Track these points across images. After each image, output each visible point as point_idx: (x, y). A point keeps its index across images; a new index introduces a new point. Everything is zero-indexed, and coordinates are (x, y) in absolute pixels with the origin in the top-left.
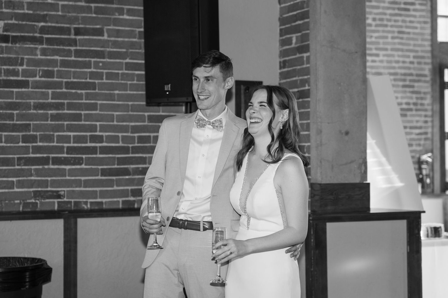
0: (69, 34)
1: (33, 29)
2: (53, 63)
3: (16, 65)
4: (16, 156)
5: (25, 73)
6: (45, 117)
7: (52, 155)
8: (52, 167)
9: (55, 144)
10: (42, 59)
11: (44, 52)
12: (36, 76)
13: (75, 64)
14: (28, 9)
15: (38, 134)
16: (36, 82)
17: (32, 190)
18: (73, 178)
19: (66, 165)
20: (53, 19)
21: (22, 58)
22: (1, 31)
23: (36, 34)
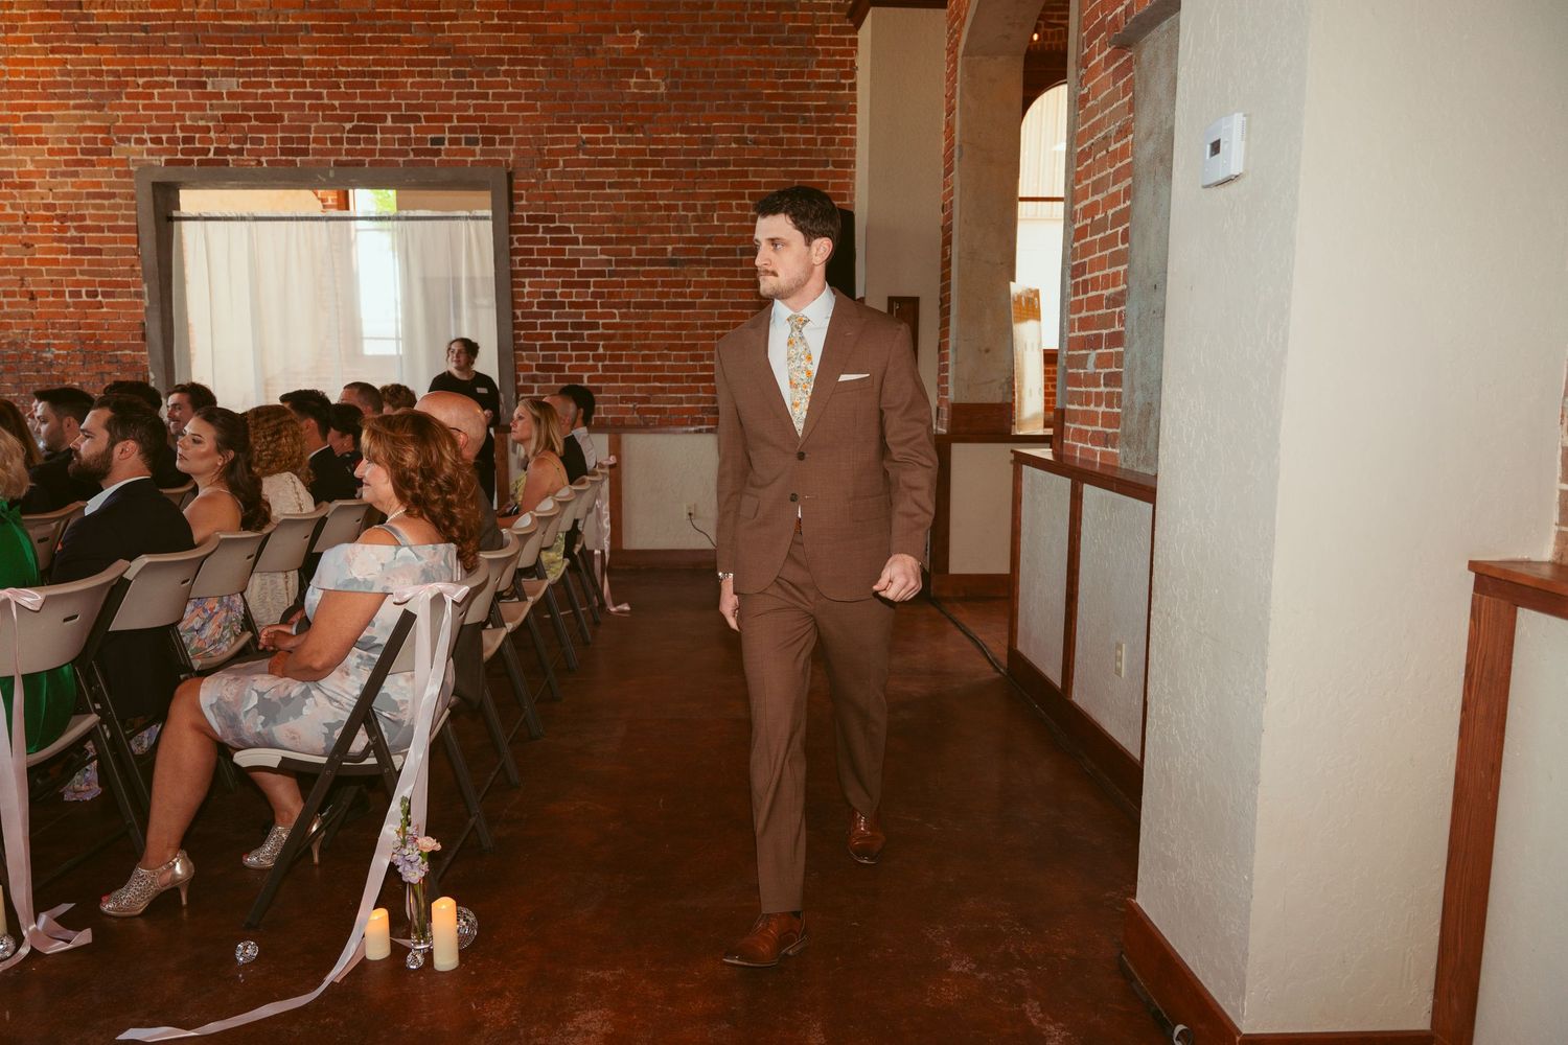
1: (699, 251)
2: (717, 284)
3: (684, 287)
4: (685, 374)
5: (692, 295)
6: (710, 337)
10: (708, 281)
11: (710, 274)
12: (702, 298)
14: (695, 232)
15: (705, 353)
16: (702, 303)
17: (700, 406)
20: (719, 240)
21: (690, 281)
22: (669, 256)
23: (702, 257)
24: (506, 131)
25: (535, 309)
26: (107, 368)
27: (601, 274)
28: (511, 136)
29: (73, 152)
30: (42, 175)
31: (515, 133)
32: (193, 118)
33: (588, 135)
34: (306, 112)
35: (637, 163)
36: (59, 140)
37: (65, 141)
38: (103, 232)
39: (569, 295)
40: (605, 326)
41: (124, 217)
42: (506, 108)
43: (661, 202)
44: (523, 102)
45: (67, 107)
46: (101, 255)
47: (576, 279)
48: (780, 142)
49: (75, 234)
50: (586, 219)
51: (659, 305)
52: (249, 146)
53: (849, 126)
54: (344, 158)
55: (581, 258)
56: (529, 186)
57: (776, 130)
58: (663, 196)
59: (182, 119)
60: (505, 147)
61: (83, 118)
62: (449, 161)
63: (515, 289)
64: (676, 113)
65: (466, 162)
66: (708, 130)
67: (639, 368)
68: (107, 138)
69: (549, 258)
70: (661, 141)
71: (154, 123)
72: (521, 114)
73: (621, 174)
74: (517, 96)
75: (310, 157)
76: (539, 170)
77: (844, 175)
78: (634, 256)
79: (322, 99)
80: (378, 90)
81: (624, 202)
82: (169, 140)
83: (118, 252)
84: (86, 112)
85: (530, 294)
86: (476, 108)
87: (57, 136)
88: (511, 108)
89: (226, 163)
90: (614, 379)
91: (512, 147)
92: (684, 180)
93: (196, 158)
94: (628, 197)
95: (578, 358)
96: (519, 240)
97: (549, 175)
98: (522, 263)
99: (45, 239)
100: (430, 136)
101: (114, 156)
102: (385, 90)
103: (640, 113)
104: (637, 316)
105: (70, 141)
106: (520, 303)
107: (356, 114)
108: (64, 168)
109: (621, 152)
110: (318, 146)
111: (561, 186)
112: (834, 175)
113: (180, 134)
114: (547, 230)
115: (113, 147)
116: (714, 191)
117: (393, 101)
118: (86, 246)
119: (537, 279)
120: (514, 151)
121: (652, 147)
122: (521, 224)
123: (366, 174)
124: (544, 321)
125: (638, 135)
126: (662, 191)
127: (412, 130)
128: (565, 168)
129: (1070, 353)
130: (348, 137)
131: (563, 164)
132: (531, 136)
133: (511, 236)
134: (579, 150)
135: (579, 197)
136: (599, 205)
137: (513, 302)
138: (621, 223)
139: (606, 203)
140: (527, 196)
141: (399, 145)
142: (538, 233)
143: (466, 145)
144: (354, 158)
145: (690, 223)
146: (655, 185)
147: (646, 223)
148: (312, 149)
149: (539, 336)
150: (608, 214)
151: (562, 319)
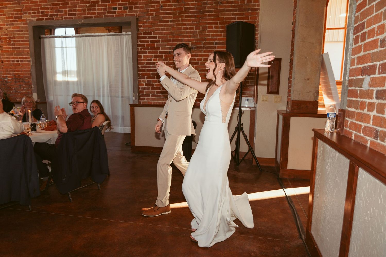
0: (214, 45)
1: (200, 44)
3: (195, 57)
5: (198, 59)
10: (204, 54)
11: (205, 52)
12: (202, 60)
14: (199, 37)
16: (202, 62)
20: (208, 40)
21: (197, 54)
23: (202, 46)
25: (145, 65)
26: (22, 84)
27: (167, 52)
28: (138, 5)
29: (12, 18)
30: (4, 25)
31: (139, 5)
32: (44, 5)
33: (163, 4)
34: (76, 1)
35: (180, 13)
36: (9, 14)
37: (10, 14)
38: (20, 42)
39: (157, 60)
41: (26, 37)
43: (188, 27)
45: (10, 4)
46: (19, 49)
47: (158, 54)
48: (231, 3)
49: (13, 43)
50: (162, 33)
52: (59, 13)
54: (87, 16)
55: (160, 47)
56: (143, 23)
58: (188, 24)
59: (41, 5)
60: (136, 9)
61: (15, 7)
62: (118, 15)
63: (138, 58)
65: (124, 15)
68: (21, 13)
69: (150, 47)
70: (188, 5)
71: (33, 8)
73: (174, 17)
75: (77, 16)
76: (147, 17)
77: (255, 14)
81: (175, 27)
82: (38, 13)
83: (24, 48)
84: (16, 5)
85: (143, 60)
87: (8, 13)
89: (53, 19)
91: (138, 9)
92: (196, 18)
93: (44, 18)
94: (177, 25)
96: (140, 41)
97: (150, 18)
98: (141, 49)
99: (5, 45)
100: (112, 7)
101: (23, 19)
105: (12, 14)
106: (140, 63)
107: (90, 1)
108: (10, 23)
109: (174, 9)
110: (79, 12)
111: (154, 22)
112: (251, 14)
113: (40, 11)
114: (149, 38)
115: (22, 16)
116: (206, 22)
118: (16, 46)
119: (146, 55)
120: (139, 11)
121: (185, 7)
122: (141, 36)
123: (93, 21)
124: (148, 69)
125: (180, 3)
126: (188, 22)
127: (107, 5)
128: (155, 16)
129: (350, 78)
130: (88, 9)
131: (155, 14)
132: (144, 5)
133: (138, 40)
134: (160, 9)
135: (160, 26)
136: (167, 28)
137: (138, 62)
138: (174, 34)
139: (169, 27)
140: (143, 26)
141: (103, 11)
142: (146, 39)
143: (124, 9)
144: (89, 16)
145: (198, 34)
146: (186, 21)
147: (182, 34)
148: (77, 13)
149: (146, 74)
150: (169, 31)
151: (154, 68)
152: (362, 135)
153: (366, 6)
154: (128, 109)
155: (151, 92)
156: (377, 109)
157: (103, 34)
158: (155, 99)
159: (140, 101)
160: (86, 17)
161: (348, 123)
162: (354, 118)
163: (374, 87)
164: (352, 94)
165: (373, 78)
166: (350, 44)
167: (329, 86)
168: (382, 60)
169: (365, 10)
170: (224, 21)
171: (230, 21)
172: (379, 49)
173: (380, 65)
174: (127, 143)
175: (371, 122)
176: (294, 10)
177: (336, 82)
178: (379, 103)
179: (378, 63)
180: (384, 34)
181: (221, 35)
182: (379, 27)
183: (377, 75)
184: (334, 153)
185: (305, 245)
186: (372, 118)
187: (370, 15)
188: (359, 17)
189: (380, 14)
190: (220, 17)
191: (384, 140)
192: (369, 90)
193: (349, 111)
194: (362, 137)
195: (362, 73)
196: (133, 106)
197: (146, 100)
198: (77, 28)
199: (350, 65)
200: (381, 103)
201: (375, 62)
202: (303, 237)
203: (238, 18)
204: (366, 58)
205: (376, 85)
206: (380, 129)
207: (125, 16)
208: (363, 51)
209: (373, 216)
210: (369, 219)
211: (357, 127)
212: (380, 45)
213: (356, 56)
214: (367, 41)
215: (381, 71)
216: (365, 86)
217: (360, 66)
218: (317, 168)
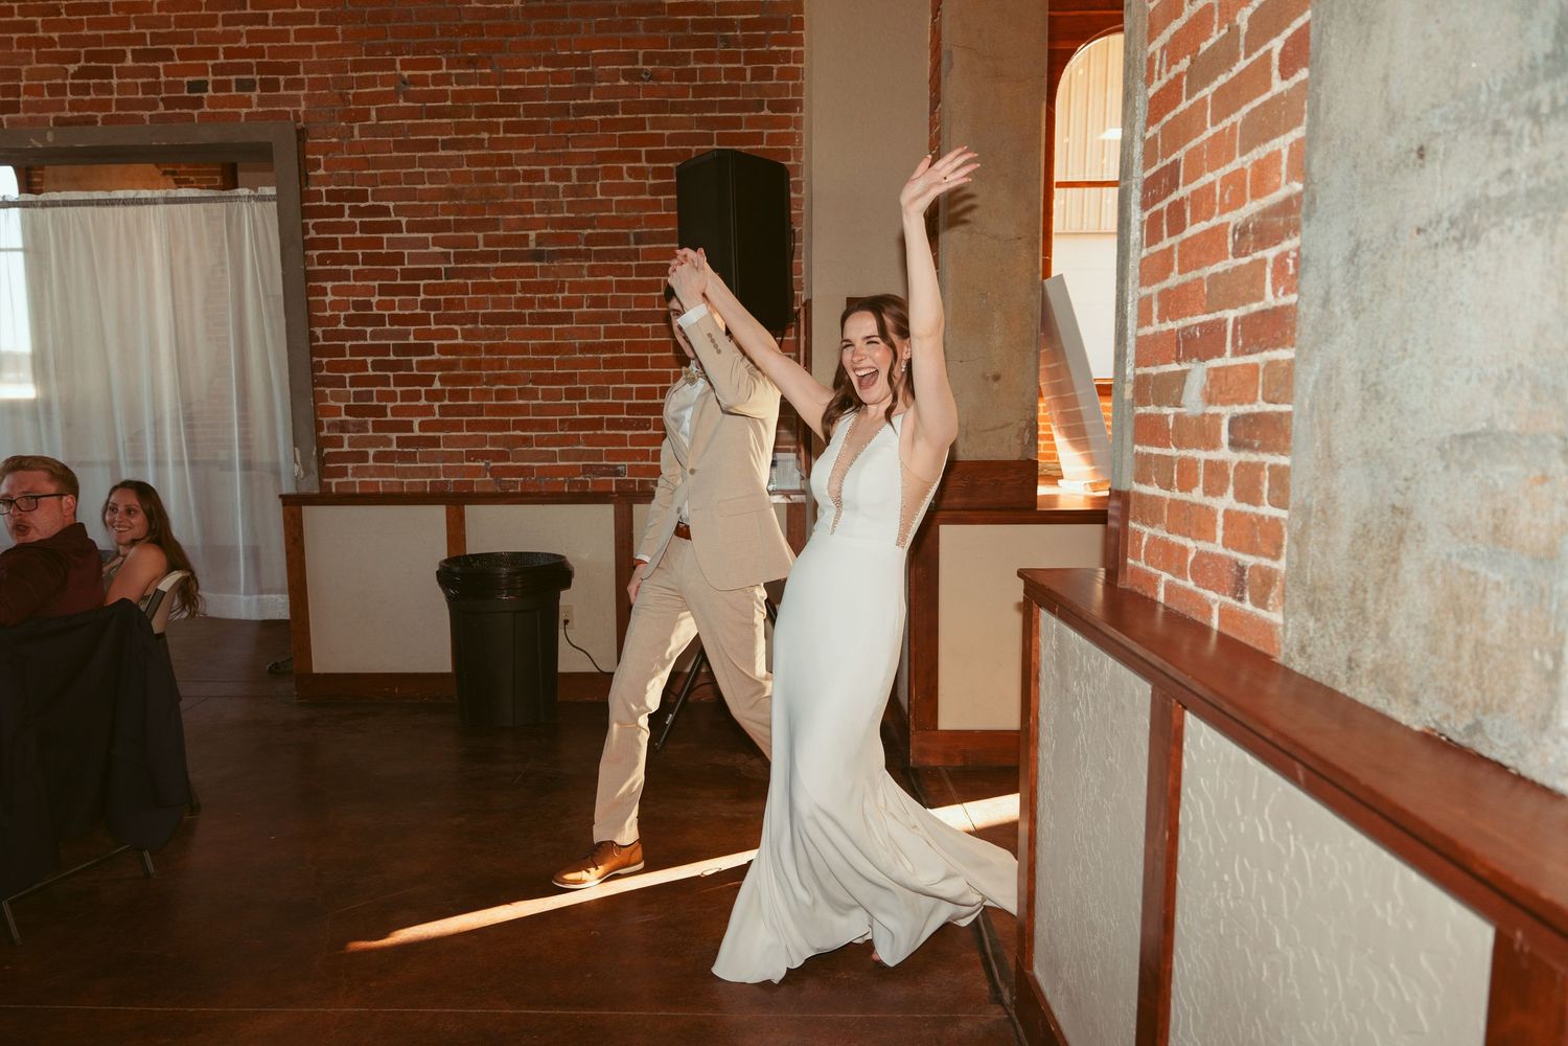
0: (629, 244)
1: (574, 239)
2: (606, 286)
3: (554, 292)
4: (558, 418)
5: (567, 302)
6: (594, 363)
7: (606, 416)
8: (608, 432)
9: (610, 401)
10: (590, 281)
11: (592, 271)
12: (581, 306)
13: (638, 287)
14: (569, 211)
15: (587, 386)
16: (582, 314)
17: (581, 463)
18: (637, 448)
19: (626, 429)
20: (603, 222)
21: (563, 282)
22: (532, 246)
23: (580, 247)
24: (294, 68)
25: (342, 326)
27: (435, 274)
28: (301, 76)
31: (306, 73)
33: (410, 72)
34: (15, 50)
35: (484, 112)
39: (391, 306)
40: (443, 350)
42: (292, 36)
43: (519, 168)
44: (317, 26)
47: (399, 282)
48: (690, 75)
50: (410, 195)
51: (519, 319)
53: (793, 49)
54: (67, 114)
55: (406, 252)
56: (328, 149)
57: (685, 58)
58: (521, 160)
60: (294, 92)
62: (214, 114)
63: (310, 299)
64: (536, 37)
65: (238, 115)
66: (584, 61)
67: (493, 410)
69: (359, 252)
70: (518, 79)
72: (314, 44)
73: (459, 128)
74: (309, 18)
75: (21, 115)
76: (343, 124)
77: (786, 123)
78: (481, 248)
79: (35, 30)
80: (113, 15)
81: (465, 168)
85: (334, 305)
86: (251, 36)
88: (299, 35)
90: (457, 426)
91: (302, 93)
92: (551, 134)
94: (471, 160)
95: (405, 396)
96: (316, 227)
97: (356, 132)
98: (322, 260)
100: (186, 79)
102: (121, 14)
103: (485, 37)
104: (488, 334)
106: (320, 317)
107: (83, 50)
109: (458, 96)
110: (31, 98)
111: (375, 147)
112: (772, 122)
114: (355, 212)
116: (595, 150)
117: (133, 30)
119: (343, 283)
120: (307, 97)
121: (503, 87)
122: (318, 203)
123: (98, 136)
124: (355, 343)
125: (483, 71)
126: (520, 151)
127: (162, 71)
128: (378, 120)
129: (1139, 371)
130: (71, 84)
131: (377, 115)
132: (329, 76)
133: (304, 221)
134: (398, 95)
135: (400, 162)
136: (429, 174)
137: (310, 317)
138: (461, 199)
139: (440, 170)
140: (325, 162)
141: (143, 94)
142: (343, 216)
143: (237, 91)
144: (81, 114)
145: (561, 199)
146: (509, 143)
147: (497, 198)
148: (24, 102)
149: (349, 366)
150: (443, 186)
151: (380, 340)
152: (1190, 584)
153: (1178, 102)
154: (275, 514)
155: (371, 442)
156: (1234, 485)
157: (145, 194)
158: (392, 472)
159: (325, 480)
160: (64, 118)
161: (1141, 541)
162: (1160, 521)
163: (1224, 403)
164: (1149, 429)
165: (1216, 370)
166: (1132, 243)
167: (1074, 401)
168: (1244, 304)
169: (1175, 116)
170: (666, 147)
171: (690, 150)
172: (1230, 263)
173: (1236, 320)
174: (276, 664)
175: (1220, 533)
176: (932, 112)
177: (1098, 386)
178: (1240, 464)
179: (1230, 315)
180: (1246, 205)
181: (656, 205)
182: (1227, 180)
183: (1228, 360)
184: (1096, 659)
185: (1014, 1025)
186: (1220, 521)
187: (1196, 137)
188: (1159, 140)
189: (1228, 130)
190: (648, 131)
191: (1267, 600)
192: (1204, 415)
193: (1141, 496)
194: (1189, 593)
195: (1178, 353)
196: (293, 504)
197: (354, 475)
198: (28, 169)
199: (1136, 323)
200: (1248, 463)
201: (1220, 310)
202: (1006, 995)
203: (722, 139)
204: (1190, 296)
205: (1227, 397)
206: (1248, 560)
207: (243, 120)
208: (1176, 268)
209: (1243, 890)
210: (1232, 905)
211: (1170, 557)
212: (1234, 247)
213: (1156, 289)
214: (1191, 231)
215: (1240, 343)
216: (1193, 402)
217: (1170, 325)
218: (1043, 719)
